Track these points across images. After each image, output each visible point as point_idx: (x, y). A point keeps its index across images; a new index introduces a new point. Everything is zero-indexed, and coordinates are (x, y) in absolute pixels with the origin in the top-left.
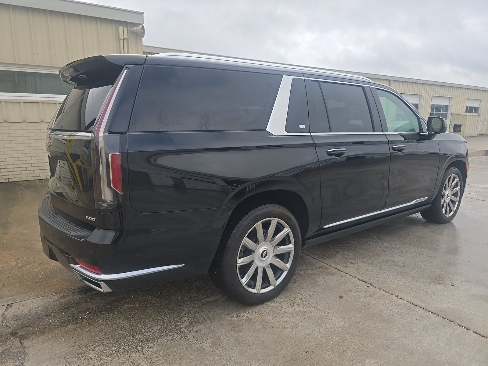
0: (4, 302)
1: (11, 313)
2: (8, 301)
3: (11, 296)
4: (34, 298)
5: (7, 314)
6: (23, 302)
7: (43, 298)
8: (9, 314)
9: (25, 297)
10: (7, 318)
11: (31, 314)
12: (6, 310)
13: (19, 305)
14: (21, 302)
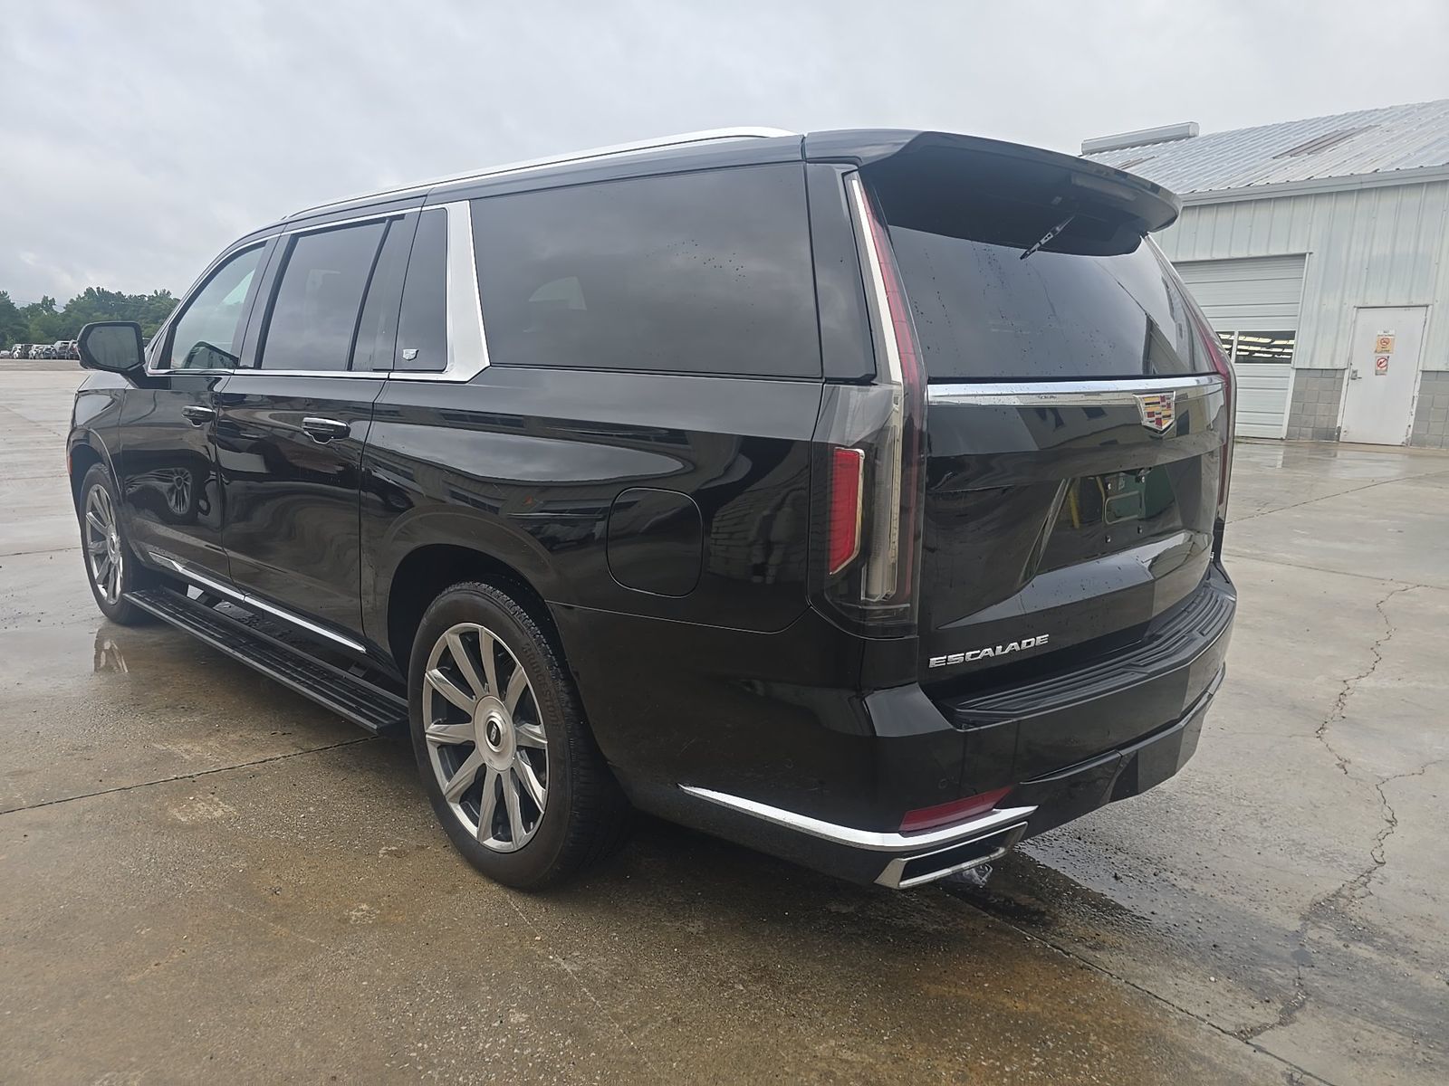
0: (1249, 1058)
1: (1260, 1009)
2: (1235, 1052)
3: (1209, 1062)
4: (1157, 1001)
5: (1272, 1018)
6: (1200, 1012)
7: (1138, 983)
8: (1268, 1010)
9: (1175, 1023)
10: (1281, 1007)
11: (1219, 967)
12: (1263, 1028)
13: (1221, 1014)
14: (1206, 1017)
